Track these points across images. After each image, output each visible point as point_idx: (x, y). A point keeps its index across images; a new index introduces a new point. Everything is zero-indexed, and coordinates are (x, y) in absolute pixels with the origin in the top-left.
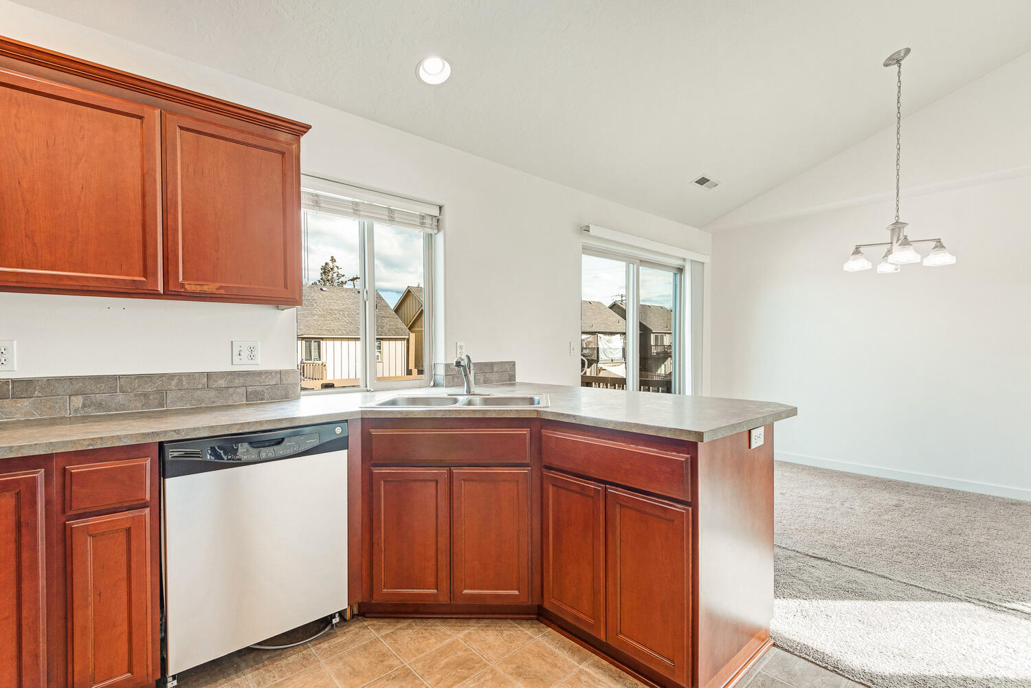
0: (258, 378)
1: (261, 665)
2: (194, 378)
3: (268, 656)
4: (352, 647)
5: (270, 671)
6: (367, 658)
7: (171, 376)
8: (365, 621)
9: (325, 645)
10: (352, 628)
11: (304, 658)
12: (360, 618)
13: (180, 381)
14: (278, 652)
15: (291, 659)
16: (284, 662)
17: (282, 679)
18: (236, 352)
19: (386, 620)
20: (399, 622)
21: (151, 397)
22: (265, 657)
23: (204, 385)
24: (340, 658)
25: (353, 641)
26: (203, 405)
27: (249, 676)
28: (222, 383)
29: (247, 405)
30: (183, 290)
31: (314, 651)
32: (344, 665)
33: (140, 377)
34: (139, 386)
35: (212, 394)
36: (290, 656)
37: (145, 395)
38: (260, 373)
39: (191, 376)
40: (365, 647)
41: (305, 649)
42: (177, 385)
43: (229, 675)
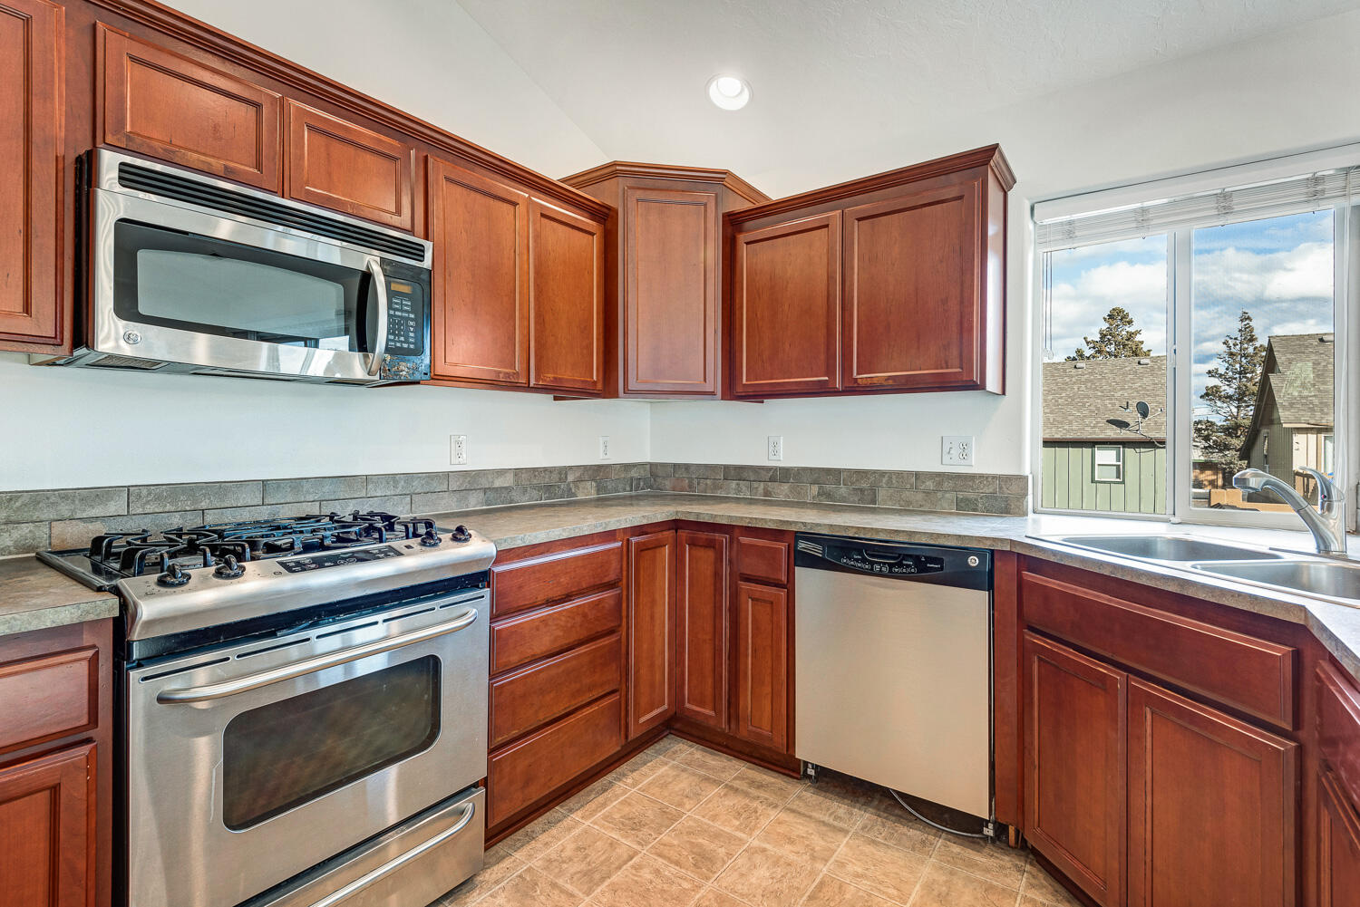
0: (970, 483)
1: (885, 815)
2: (903, 477)
3: (900, 813)
4: (979, 876)
5: (884, 826)
6: (976, 898)
7: (882, 473)
8: (1031, 864)
9: (956, 849)
10: (1007, 858)
11: (923, 842)
12: (1031, 856)
13: (890, 478)
14: (909, 817)
15: (912, 832)
16: (903, 829)
17: (882, 841)
18: (946, 449)
19: (1058, 886)
20: (1069, 902)
21: (866, 493)
22: (897, 812)
23: (912, 485)
24: (952, 873)
25: (987, 870)
26: (911, 508)
27: (867, 815)
28: (930, 485)
29: (958, 514)
30: (856, 385)
31: (939, 844)
32: (946, 882)
33: (858, 472)
34: (857, 480)
35: (920, 496)
36: (916, 829)
37: (862, 490)
38: (972, 477)
39: (899, 474)
40: (989, 888)
41: (935, 835)
42: (887, 483)
43: (858, 801)
